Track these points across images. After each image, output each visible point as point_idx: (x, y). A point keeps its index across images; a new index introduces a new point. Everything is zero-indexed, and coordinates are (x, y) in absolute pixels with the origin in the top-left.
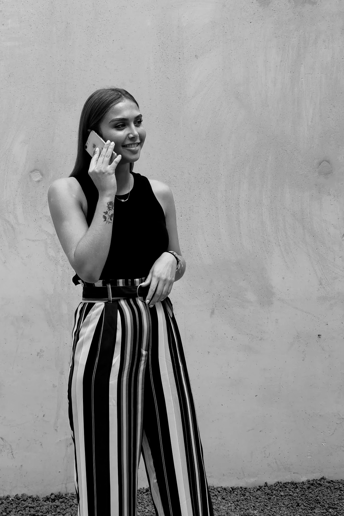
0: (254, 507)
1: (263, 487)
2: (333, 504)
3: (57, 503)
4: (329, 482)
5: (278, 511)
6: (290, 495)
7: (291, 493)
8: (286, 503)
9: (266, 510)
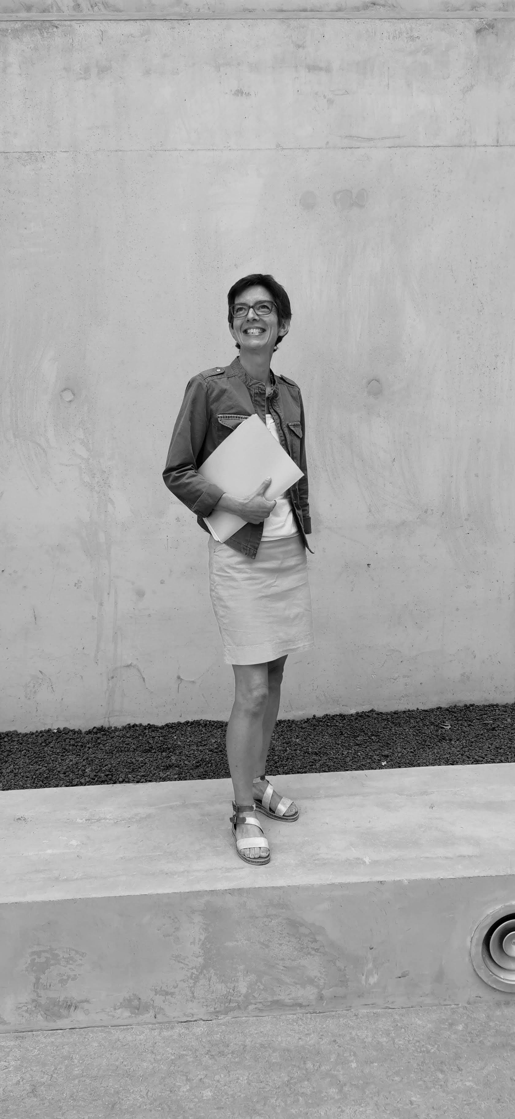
0: (297, 736)
1: (311, 720)
2: (377, 732)
3: (99, 735)
4: (378, 714)
5: (320, 739)
6: (336, 726)
7: (337, 724)
8: (330, 732)
9: (308, 738)
